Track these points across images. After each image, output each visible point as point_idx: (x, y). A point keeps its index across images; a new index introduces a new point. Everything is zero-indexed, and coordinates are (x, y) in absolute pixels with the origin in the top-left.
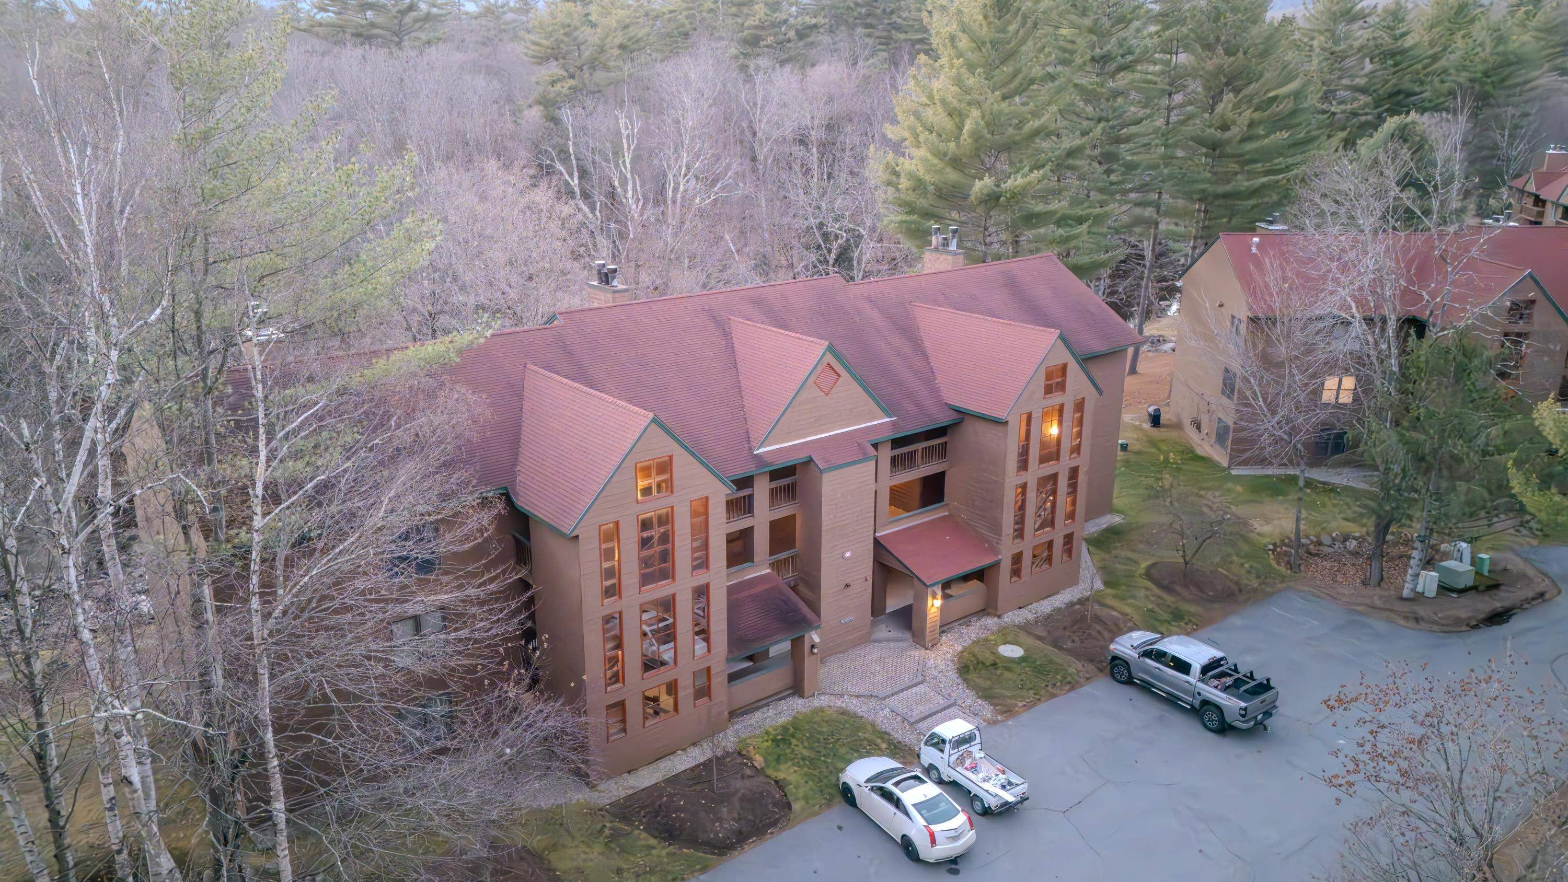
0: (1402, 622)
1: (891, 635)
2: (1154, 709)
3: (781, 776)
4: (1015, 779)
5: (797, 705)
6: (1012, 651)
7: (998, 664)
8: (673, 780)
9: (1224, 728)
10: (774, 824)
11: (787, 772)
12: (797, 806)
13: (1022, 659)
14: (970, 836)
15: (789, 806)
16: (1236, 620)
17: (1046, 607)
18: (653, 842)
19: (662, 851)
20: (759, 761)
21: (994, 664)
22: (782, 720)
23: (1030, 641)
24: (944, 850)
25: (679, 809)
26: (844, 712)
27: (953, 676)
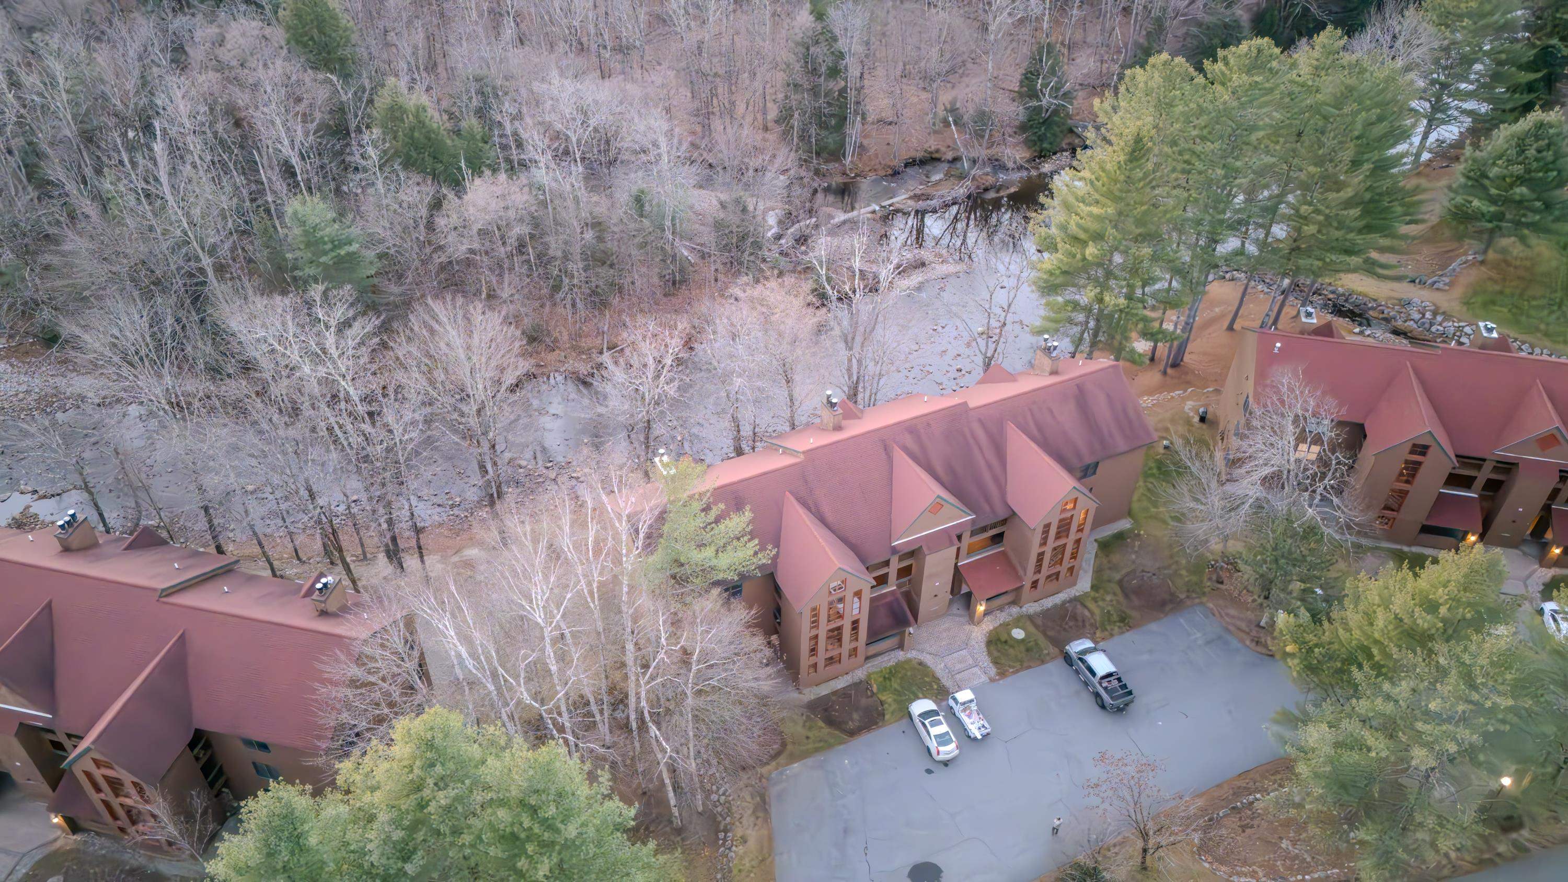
0: (1248, 642)
1: (958, 612)
2: (1075, 686)
3: (883, 698)
4: (986, 725)
5: (900, 655)
6: (1018, 634)
7: (1009, 642)
8: (835, 693)
9: (1103, 707)
10: (876, 723)
11: (887, 697)
12: (887, 717)
13: (1023, 640)
14: (957, 752)
15: (884, 715)
16: (1153, 626)
17: (1049, 603)
18: (823, 725)
19: (826, 730)
20: (875, 689)
21: (1006, 642)
22: (891, 663)
23: (1032, 629)
24: (942, 757)
25: (836, 711)
26: (921, 664)
27: (983, 645)
